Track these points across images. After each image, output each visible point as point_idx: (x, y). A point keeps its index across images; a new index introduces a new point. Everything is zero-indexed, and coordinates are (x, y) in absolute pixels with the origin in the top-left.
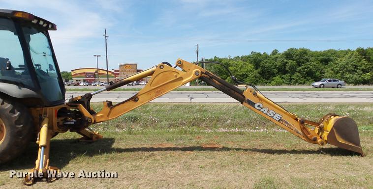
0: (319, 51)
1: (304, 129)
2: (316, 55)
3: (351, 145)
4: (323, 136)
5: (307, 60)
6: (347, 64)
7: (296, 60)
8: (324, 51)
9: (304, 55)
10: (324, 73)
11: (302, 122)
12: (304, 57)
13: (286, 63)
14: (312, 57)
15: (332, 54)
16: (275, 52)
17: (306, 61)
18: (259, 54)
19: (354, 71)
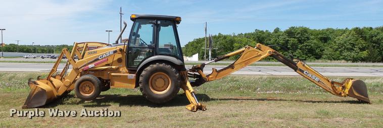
0: (317, 29)
1: (333, 87)
2: (316, 33)
3: (363, 97)
4: (345, 92)
5: (308, 39)
6: (345, 43)
7: (298, 38)
8: (323, 30)
9: (305, 33)
10: (324, 50)
11: (333, 83)
12: (305, 35)
13: (288, 40)
14: (312, 35)
15: (331, 33)
16: (277, 31)
17: (306, 39)
18: (262, 32)
19: (352, 49)
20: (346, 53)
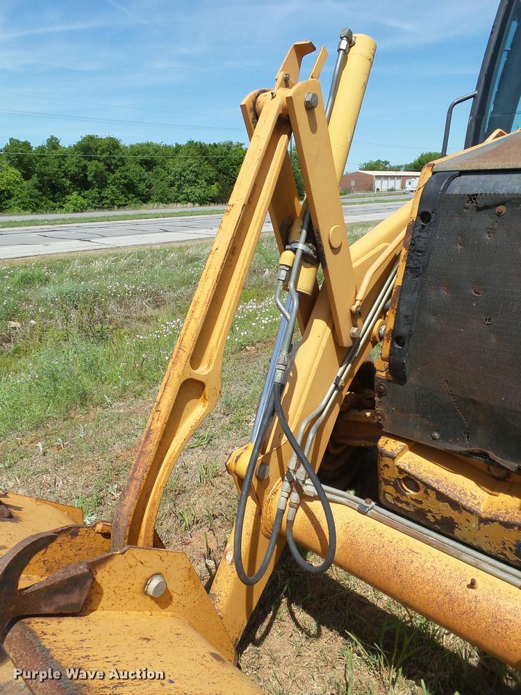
5: (123, 161)
6: (184, 170)
7: (104, 160)
9: (116, 150)
10: (152, 185)
12: (116, 154)
13: (86, 166)
15: (155, 151)
16: (53, 144)
17: (120, 163)
19: (195, 182)
20: (187, 189)
